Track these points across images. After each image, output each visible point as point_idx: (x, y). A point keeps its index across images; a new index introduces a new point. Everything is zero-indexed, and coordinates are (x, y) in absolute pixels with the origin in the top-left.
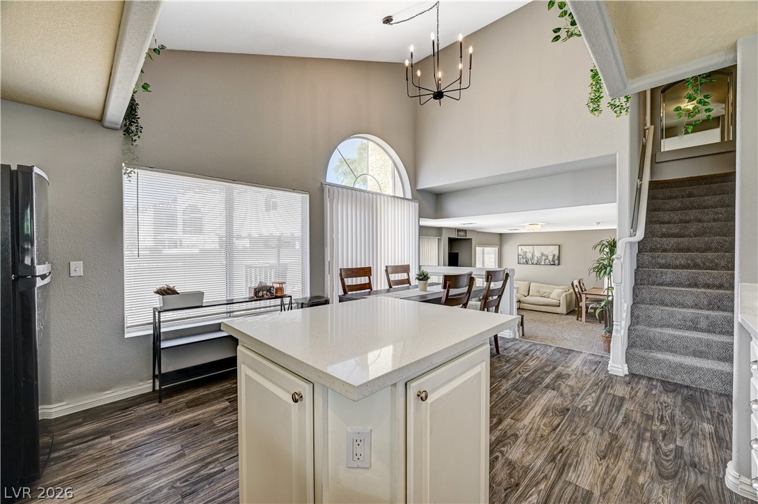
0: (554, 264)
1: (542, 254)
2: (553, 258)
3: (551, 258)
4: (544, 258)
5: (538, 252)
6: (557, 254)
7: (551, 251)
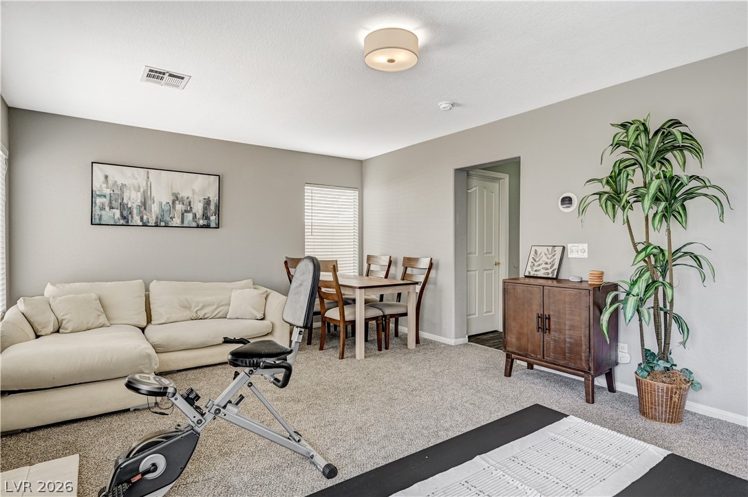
0: (208, 226)
1: (176, 198)
2: (206, 208)
3: (198, 208)
4: (179, 207)
5: (162, 188)
6: (214, 199)
7: (198, 189)
